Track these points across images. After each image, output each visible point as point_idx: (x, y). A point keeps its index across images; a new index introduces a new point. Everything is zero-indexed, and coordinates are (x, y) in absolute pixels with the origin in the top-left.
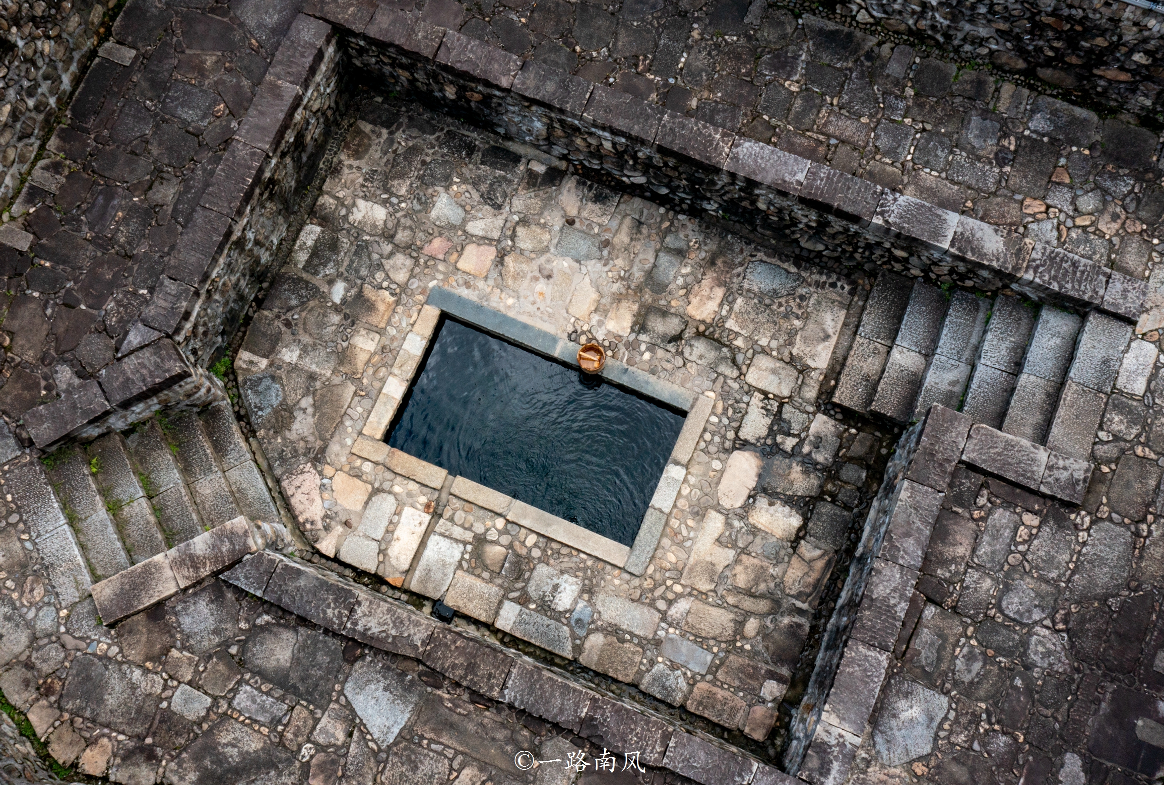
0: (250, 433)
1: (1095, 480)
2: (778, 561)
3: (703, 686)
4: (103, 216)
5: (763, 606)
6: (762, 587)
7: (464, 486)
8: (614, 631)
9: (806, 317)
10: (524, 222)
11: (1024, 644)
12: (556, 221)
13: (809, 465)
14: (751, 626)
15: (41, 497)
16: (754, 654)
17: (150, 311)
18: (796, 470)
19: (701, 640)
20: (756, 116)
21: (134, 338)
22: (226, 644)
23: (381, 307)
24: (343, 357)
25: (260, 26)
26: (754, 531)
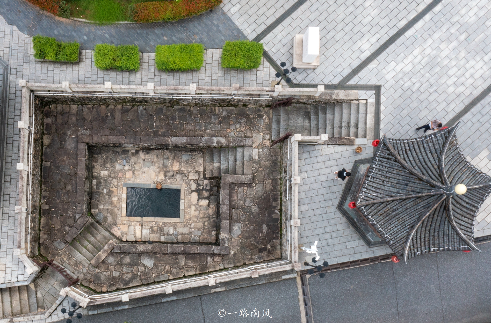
0: (100, 224)
1: (254, 177)
2: (207, 210)
3: (201, 237)
4: (59, 196)
5: (207, 219)
6: (206, 216)
7: (145, 219)
8: (182, 234)
9: (196, 162)
10: (135, 163)
11: (251, 210)
12: (141, 161)
13: (206, 190)
14: (206, 223)
15: (73, 251)
16: (208, 228)
17: (78, 211)
18: (204, 192)
19: (198, 229)
20: (173, 131)
21: (77, 217)
22: (118, 262)
23: (115, 191)
24: (112, 203)
25: (71, 148)
26: (201, 206)
